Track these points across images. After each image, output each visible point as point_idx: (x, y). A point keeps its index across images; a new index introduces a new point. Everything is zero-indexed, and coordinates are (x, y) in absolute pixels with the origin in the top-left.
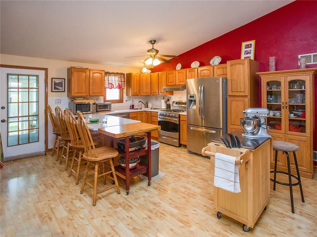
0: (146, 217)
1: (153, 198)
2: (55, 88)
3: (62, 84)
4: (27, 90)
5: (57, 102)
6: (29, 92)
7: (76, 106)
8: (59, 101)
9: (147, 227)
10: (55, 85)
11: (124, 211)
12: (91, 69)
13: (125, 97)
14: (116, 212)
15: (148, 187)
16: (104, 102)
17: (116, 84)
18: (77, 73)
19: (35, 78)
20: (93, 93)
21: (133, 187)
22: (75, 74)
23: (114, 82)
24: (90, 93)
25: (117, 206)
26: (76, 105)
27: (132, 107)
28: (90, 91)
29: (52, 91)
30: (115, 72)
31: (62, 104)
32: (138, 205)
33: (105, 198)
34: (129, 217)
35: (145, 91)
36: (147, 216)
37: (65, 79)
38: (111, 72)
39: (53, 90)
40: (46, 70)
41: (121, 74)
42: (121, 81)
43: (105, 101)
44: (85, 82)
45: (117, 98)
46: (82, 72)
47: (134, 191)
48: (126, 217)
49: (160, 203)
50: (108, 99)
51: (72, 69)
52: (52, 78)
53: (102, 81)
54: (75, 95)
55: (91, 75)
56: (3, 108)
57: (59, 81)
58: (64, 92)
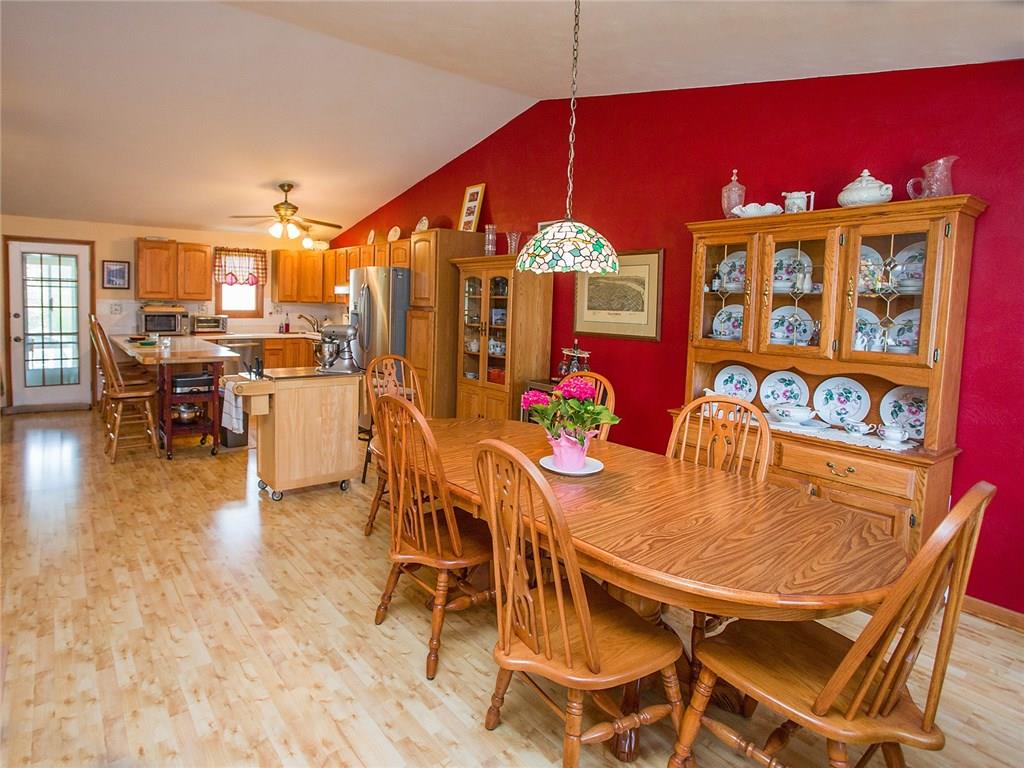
2: (109, 281)
3: (124, 273)
4: (57, 284)
5: (114, 309)
6: (60, 287)
7: (146, 320)
8: (118, 308)
10: (109, 275)
12: (181, 241)
13: (268, 306)
16: (215, 314)
17: (243, 275)
18: (149, 251)
19: (73, 259)
20: (186, 293)
22: (147, 254)
23: (238, 269)
24: (179, 293)
26: (146, 316)
27: (287, 328)
28: (179, 289)
29: (104, 288)
30: (241, 247)
31: (124, 313)
35: (310, 294)
37: (129, 263)
38: (231, 247)
39: (106, 285)
40: (91, 244)
41: (256, 252)
42: (257, 269)
43: (218, 310)
44: (167, 269)
45: (251, 306)
46: (160, 248)
50: (225, 307)
51: (141, 244)
52: (104, 261)
53: (205, 268)
54: (146, 296)
55: (182, 255)
56: (17, 316)
57: (118, 267)
58: (128, 288)
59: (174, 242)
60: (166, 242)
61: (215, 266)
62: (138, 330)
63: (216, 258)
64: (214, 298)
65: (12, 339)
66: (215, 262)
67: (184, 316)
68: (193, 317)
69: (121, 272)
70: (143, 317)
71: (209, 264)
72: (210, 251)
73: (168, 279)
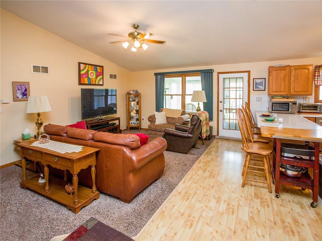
0: (272, 220)
1: (301, 217)
2: (256, 87)
4: (235, 89)
5: (258, 99)
6: (236, 90)
7: (272, 105)
8: (260, 99)
9: (263, 225)
10: (256, 85)
11: (259, 204)
14: (252, 200)
15: (309, 207)
16: (315, 103)
18: (275, 72)
19: (241, 79)
20: (295, 92)
21: (291, 197)
24: (291, 92)
25: (258, 198)
28: (291, 90)
29: (254, 90)
31: (262, 101)
32: (277, 210)
33: (255, 188)
34: (258, 210)
36: (274, 221)
37: (265, 79)
39: (255, 89)
40: (249, 72)
43: (316, 100)
46: (281, 70)
47: (288, 200)
48: (255, 208)
49: (303, 225)
51: (271, 69)
52: (254, 79)
53: (308, 78)
54: (273, 94)
55: (293, 72)
56: (221, 102)
57: (260, 81)
58: (265, 90)
59: (289, 66)
60: (284, 67)
61: (315, 76)
62: (269, 110)
63: (316, 72)
64: (313, 94)
65: (219, 111)
66: (315, 74)
67: (294, 104)
68: (300, 104)
69: (262, 82)
70: (271, 103)
71: (311, 76)
72: (311, 69)
73: (285, 85)
